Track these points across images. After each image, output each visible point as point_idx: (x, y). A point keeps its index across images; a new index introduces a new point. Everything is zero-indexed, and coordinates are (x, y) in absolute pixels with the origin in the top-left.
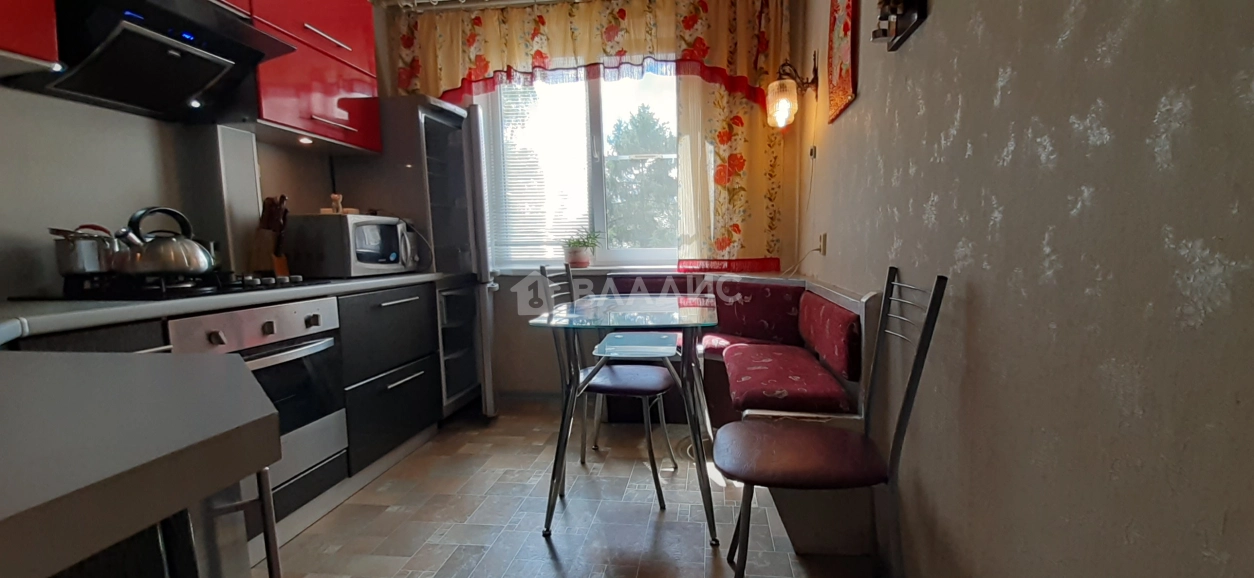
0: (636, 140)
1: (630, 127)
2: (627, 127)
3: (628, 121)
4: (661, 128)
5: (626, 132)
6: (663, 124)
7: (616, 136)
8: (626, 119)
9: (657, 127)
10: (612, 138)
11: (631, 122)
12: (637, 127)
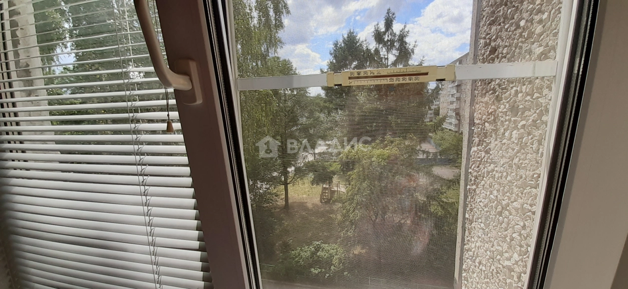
0: (346, 52)
1: (343, 45)
2: (341, 45)
3: (341, 41)
4: (361, 45)
5: (340, 48)
6: (362, 42)
7: (335, 50)
8: (341, 40)
9: (358, 44)
10: (332, 52)
11: (343, 41)
12: (347, 44)
